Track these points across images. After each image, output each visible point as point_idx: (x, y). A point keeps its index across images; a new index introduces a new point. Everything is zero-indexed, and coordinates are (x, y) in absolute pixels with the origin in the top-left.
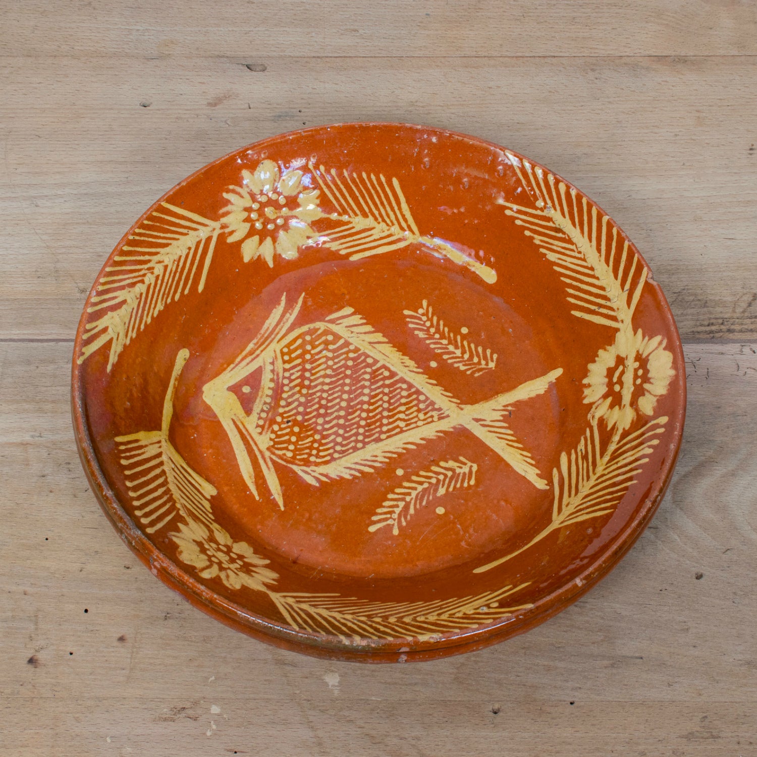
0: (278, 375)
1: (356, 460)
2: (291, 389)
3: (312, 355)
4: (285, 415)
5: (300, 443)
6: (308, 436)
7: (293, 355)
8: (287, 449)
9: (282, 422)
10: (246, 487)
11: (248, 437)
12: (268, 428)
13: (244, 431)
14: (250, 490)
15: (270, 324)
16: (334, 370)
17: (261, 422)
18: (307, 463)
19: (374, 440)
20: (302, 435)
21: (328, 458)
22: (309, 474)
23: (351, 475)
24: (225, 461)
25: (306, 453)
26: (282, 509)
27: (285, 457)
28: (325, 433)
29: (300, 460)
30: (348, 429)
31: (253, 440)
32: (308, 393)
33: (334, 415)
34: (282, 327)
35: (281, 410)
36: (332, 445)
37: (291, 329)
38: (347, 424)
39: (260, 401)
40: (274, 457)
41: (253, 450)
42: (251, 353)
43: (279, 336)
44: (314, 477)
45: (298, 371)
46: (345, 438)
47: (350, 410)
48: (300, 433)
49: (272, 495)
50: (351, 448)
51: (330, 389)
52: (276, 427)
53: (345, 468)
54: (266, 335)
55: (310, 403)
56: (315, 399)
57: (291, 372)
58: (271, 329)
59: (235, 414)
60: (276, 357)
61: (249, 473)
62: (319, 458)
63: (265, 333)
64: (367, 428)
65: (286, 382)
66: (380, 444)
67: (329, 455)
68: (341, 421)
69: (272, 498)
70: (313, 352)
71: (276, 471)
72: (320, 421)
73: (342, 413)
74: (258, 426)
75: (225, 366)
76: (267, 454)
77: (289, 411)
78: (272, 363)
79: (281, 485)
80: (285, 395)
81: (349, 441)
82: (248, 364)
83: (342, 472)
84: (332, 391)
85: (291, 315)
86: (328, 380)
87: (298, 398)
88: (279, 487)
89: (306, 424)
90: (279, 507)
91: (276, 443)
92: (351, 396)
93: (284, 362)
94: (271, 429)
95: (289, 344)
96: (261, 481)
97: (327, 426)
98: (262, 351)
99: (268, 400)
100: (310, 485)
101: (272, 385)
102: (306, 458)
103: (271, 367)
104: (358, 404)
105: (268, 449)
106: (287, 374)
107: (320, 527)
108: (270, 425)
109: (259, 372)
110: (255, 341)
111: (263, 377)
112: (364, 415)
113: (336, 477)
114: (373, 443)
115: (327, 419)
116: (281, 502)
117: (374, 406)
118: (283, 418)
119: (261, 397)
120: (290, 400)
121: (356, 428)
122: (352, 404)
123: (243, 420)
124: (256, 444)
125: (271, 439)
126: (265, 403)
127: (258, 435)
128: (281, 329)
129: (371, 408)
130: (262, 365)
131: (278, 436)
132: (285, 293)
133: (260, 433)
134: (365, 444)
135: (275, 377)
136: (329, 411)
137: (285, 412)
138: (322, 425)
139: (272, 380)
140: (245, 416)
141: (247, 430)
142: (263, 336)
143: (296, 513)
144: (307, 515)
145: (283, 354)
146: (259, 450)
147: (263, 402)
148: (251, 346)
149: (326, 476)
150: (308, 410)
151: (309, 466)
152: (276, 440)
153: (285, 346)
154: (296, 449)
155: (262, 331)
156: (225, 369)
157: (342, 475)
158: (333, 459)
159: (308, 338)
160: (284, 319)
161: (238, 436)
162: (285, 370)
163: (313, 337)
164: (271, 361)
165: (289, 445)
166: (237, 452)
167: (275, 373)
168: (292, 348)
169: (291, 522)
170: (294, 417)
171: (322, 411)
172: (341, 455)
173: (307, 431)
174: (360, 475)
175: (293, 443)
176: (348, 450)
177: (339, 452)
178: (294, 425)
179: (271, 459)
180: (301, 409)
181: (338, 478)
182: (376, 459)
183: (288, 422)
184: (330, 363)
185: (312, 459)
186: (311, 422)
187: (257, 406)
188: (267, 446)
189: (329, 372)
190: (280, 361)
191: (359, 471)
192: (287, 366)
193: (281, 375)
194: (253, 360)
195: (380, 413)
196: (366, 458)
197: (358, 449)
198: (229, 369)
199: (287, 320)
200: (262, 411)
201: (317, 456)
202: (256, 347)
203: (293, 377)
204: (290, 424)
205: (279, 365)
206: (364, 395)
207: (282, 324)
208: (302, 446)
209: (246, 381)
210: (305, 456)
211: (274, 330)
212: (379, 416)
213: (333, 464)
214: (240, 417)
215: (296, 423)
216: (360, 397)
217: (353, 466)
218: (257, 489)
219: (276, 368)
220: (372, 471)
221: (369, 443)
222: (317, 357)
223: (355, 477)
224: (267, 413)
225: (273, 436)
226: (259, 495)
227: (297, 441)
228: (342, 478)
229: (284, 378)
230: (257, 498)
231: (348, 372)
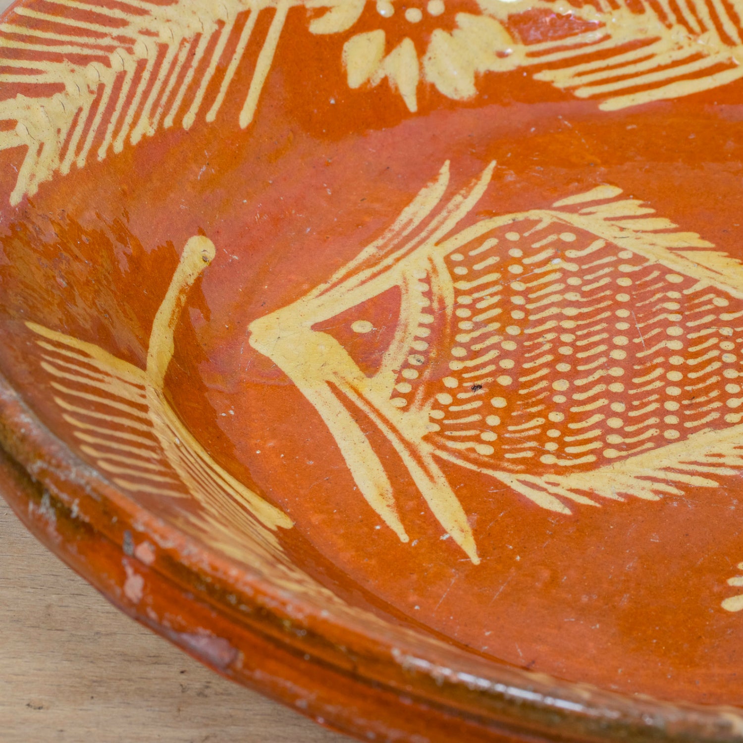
0: (441, 301)
1: (666, 463)
2: (477, 326)
3: (526, 268)
4: (466, 376)
5: (511, 428)
6: (532, 416)
7: (478, 267)
8: (478, 439)
9: (460, 388)
10: (371, 516)
11: (373, 416)
12: (425, 400)
13: (360, 404)
14: (382, 522)
15: (415, 214)
16: (584, 294)
17: (405, 388)
18: (533, 466)
19: (708, 425)
20: (514, 414)
21: (591, 458)
22: (544, 490)
23: (656, 492)
24: (312, 463)
25: (530, 449)
26: (476, 560)
27: (472, 456)
28: (574, 409)
29: (514, 461)
30: (636, 403)
31: (386, 421)
32: (522, 334)
33: (597, 375)
34: (445, 219)
35: (455, 366)
36: (597, 432)
37: (471, 219)
38: (631, 392)
39: (400, 348)
40: (444, 455)
41: (385, 440)
42: (370, 263)
43: (439, 235)
44: (557, 496)
45: (492, 295)
46: (629, 421)
47: (636, 367)
48: (508, 409)
49: (444, 532)
50: (649, 440)
51: (579, 328)
52: (444, 399)
53: (637, 477)
54: (405, 233)
55: (529, 352)
56: (541, 345)
57: (476, 295)
58: (416, 222)
59: (335, 373)
60: (434, 270)
61: (377, 486)
62: (565, 458)
63: (404, 228)
64: (686, 402)
65: (463, 313)
66: (726, 432)
67: (592, 452)
68: (617, 388)
69: (445, 537)
70: (527, 261)
71: (453, 483)
72: (561, 385)
73: (617, 372)
74: (395, 395)
75: (305, 287)
76: (425, 449)
77: (476, 368)
78: (427, 280)
79: (468, 511)
80: (462, 338)
81: (641, 425)
82: (363, 283)
83: (632, 487)
84: (585, 332)
85: (465, 197)
86: (571, 311)
87: (499, 343)
88: (462, 517)
89: (522, 392)
90: (466, 556)
91: (444, 428)
92: (636, 341)
93: (456, 278)
94: (432, 400)
95: (465, 246)
96: (411, 504)
97: (577, 396)
98: (398, 260)
99: (421, 346)
100: (549, 513)
101: (429, 319)
102: (531, 458)
103: (425, 287)
104: (657, 354)
105: (427, 438)
106: (465, 300)
107: (585, 599)
108: (428, 395)
109: (394, 295)
110: (380, 242)
111: (404, 305)
112: (675, 376)
113: (616, 497)
114: (706, 430)
115: (579, 382)
116: (470, 547)
117: (699, 360)
118: (461, 380)
119: (402, 341)
120: (477, 347)
121: (656, 401)
122: (640, 355)
123: (356, 383)
124: (394, 429)
125: (432, 420)
126: (413, 352)
127: (399, 413)
128: (442, 223)
129: (691, 362)
130: (400, 283)
131: (449, 415)
132: (447, 163)
133: (405, 409)
134: (684, 433)
135: (436, 305)
136: (581, 368)
137: (466, 370)
138: (567, 394)
139: (427, 310)
140: (362, 374)
141: (368, 403)
142: (399, 233)
143: (513, 570)
144: (546, 574)
145: (450, 264)
146: (402, 440)
147: (406, 349)
148: (369, 251)
149: (590, 494)
150: (526, 366)
151: (540, 474)
152: (446, 422)
153: (456, 251)
154: (501, 440)
155: (396, 226)
156: (305, 293)
157: (631, 492)
158: (602, 461)
159: (513, 236)
160: (450, 205)
161: (345, 415)
162: (458, 293)
163: (526, 234)
164: (424, 276)
165: (482, 431)
166: (342, 444)
167: (435, 298)
168: (473, 253)
169: (502, 588)
170: (490, 380)
171: (563, 367)
172: (624, 453)
173: (528, 405)
174: (683, 493)
175: (493, 429)
176: (642, 442)
177: (618, 447)
178: (491, 395)
179: (438, 460)
180: (508, 364)
181: (622, 500)
182: (721, 460)
183: (475, 388)
184: (574, 281)
185: (547, 459)
186: (535, 388)
187: (392, 358)
188: (425, 432)
189: (572, 296)
190: (444, 276)
191: (678, 485)
192: (463, 285)
193: (449, 301)
194: (374, 276)
195: (718, 372)
196: (693, 459)
197: (670, 442)
198: (316, 292)
199: (457, 207)
200: (406, 365)
201: (559, 454)
202: (382, 253)
203: (480, 306)
204: (480, 392)
205: (444, 284)
206: (670, 338)
207: (444, 213)
208: (518, 435)
209: (361, 311)
210: (529, 454)
211: (425, 223)
212: (714, 379)
213: (605, 470)
214: (350, 378)
215: (495, 390)
216: (660, 341)
217: (661, 475)
218: (403, 520)
219: (435, 289)
220: (713, 484)
221: (695, 430)
222: (537, 271)
223: (667, 497)
224: (420, 370)
225: (439, 414)
226: (407, 532)
227: (503, 424)
228: (632, 500)
229: (457, 306)
230: (404, 538)
231: (623, 298)
